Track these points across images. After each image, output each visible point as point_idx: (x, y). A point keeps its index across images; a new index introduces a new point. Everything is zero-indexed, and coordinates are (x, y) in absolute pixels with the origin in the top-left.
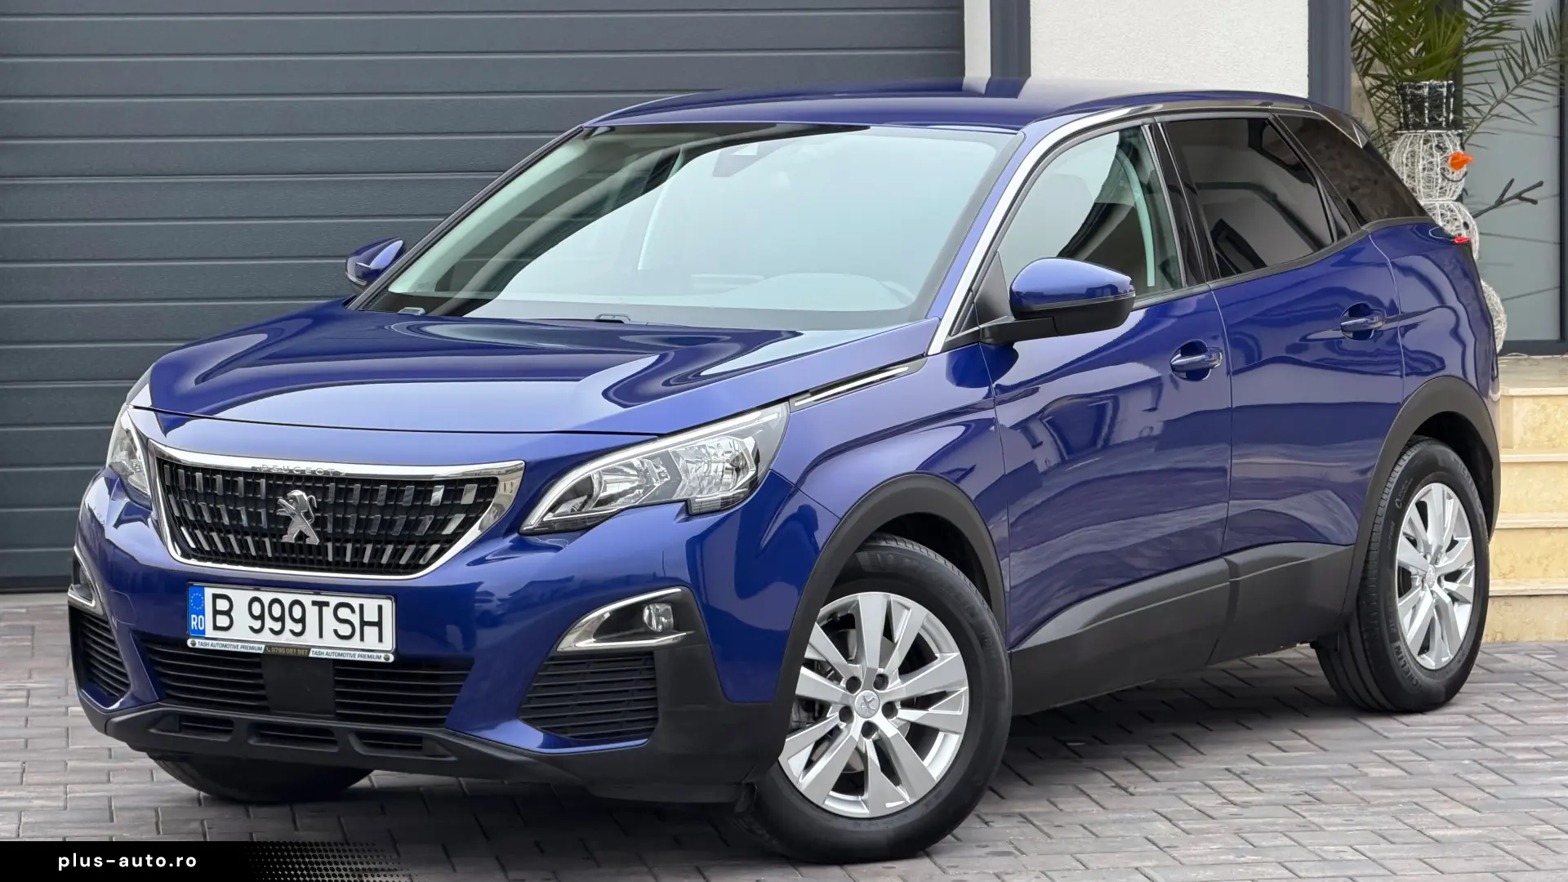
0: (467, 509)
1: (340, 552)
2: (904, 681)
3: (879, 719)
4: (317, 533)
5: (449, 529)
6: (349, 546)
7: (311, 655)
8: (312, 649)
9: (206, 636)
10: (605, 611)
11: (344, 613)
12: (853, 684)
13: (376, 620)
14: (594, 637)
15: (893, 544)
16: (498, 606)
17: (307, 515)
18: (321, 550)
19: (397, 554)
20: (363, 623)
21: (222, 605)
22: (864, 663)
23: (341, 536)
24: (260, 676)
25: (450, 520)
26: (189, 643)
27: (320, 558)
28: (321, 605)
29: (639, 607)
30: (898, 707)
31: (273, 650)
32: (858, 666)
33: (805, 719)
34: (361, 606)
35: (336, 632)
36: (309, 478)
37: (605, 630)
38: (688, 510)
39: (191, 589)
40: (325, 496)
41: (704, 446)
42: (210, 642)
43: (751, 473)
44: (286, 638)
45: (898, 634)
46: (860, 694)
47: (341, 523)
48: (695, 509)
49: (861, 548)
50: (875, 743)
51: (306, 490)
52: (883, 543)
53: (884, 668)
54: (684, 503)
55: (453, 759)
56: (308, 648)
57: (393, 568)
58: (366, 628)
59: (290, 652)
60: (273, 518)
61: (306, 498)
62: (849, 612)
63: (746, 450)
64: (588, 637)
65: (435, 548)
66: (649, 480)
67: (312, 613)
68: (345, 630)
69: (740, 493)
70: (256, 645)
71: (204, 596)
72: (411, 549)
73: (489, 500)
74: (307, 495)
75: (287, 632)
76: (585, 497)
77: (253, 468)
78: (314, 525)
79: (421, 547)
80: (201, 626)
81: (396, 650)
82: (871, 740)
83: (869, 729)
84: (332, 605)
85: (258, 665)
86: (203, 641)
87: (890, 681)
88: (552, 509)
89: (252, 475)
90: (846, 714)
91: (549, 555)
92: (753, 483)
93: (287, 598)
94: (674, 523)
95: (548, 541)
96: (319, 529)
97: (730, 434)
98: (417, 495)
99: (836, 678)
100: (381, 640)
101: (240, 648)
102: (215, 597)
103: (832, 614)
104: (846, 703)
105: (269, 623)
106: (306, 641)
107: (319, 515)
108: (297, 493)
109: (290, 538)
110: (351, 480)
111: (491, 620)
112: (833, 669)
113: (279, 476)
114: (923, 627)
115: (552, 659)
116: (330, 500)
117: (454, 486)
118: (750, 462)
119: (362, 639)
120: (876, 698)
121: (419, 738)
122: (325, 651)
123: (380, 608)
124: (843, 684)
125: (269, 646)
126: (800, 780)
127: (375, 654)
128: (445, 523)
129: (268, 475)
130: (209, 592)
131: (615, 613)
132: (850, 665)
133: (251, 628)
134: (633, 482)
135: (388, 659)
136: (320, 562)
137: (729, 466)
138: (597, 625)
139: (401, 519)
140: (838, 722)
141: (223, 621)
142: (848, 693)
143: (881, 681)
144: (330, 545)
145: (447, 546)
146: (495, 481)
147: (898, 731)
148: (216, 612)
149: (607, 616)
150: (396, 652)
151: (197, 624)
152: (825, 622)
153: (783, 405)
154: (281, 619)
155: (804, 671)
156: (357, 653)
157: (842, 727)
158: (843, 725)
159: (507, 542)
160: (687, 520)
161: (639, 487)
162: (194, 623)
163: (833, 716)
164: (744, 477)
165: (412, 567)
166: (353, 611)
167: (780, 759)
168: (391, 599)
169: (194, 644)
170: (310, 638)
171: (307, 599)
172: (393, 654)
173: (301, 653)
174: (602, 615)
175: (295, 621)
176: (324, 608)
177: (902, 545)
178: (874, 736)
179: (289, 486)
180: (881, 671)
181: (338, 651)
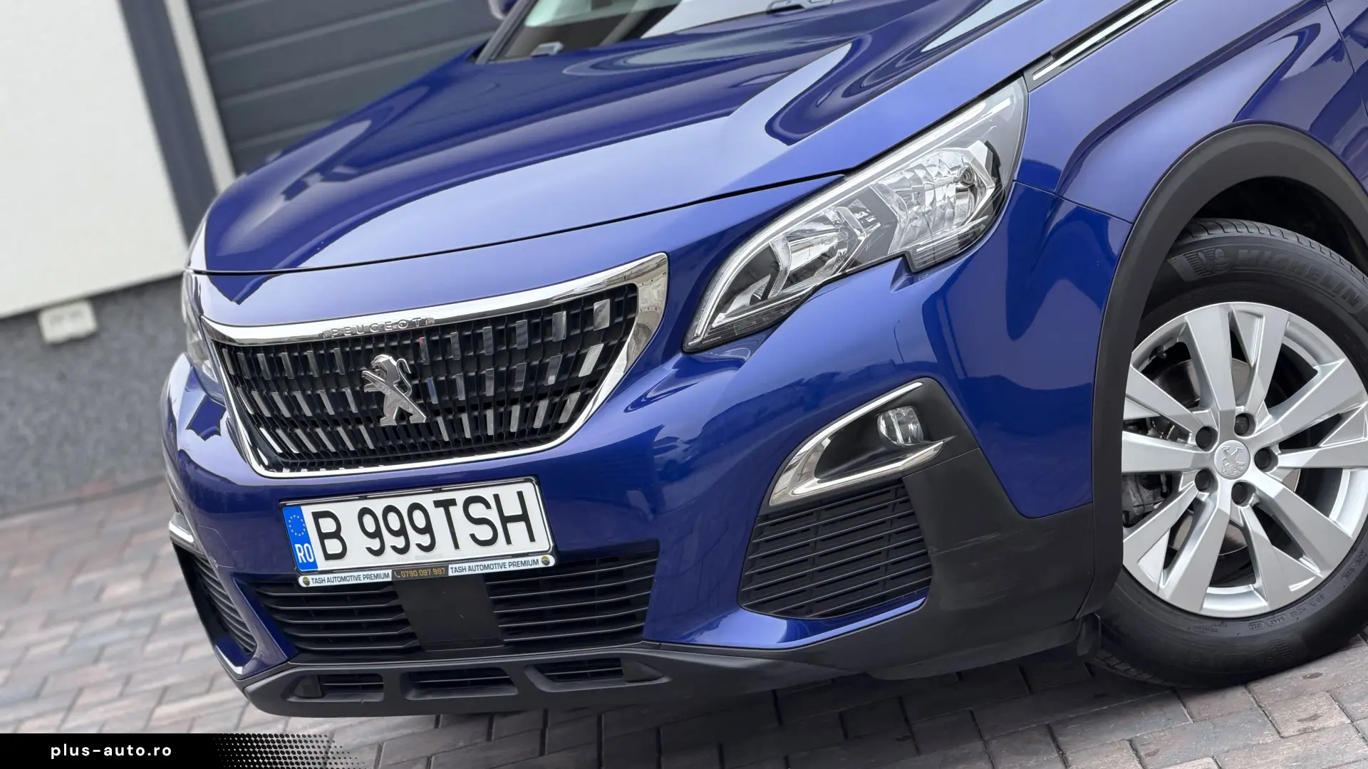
0: (605, 335)
1: (455, 426)
2: (1276, 416)
3: (1253, 476)
4: (420, 406)
5: (586, 369)
6: (465, 417)
7: (451, 574)
8: (450, 566)
9: (319, 569)
10: (823, 437)
11: (477, 510)
12: (1206, 438)
13: (520, 512)
14: (816, 476)
15: (1218, 233)
16: (686, 450)
17: (402, 385)
18: (431, 427)
19: (528, 416)
20: (505, 520)
21: (328, 525)
22: (1213, 405)
23: (451, 405)
24: (399, 609)
25: (585, 355)
26: (301, 580)
27: (433, 438)
28: (446, 505)
29: (871, 418)
30: (1277, 451)
31: (404, 576)
32: (1207, 411)
33: (1151, 499)
34: (497, 497)
35: (473, 536)
36: (392, 336)
37: (829, 462)
38: (908, 268)
39: (285, 511)
40: (417, 356)
41: (921, 167)
42: (325, 576)
43: (990, 192)
44: (415, 556)
45: (1254, 352)
46: (1219, 448)
47: (447, 388)
48: (917, 264)
49: (1174, 251)
50: (1256, 509)
51: (393, 352)
52: (1205, 236)
53: (1244, 404)
54: (900, 259)
55: (664, 680)
56: (445, 565)
57: (528, 436)
58: (510, 526)
59: (424, 573)
60: (361, 397)
61: (395, 363)
62: (1178, 341)
63: (974, 161)
64: (808, 477)
65: (574, 397)
66: (853, 234)
67: (438, 516)
68: (484, 533)
69: (980, 224)
70: (381, 572)
71: (303, 518)
72: (543, 405)
73: (630, 316)
74: (396, 359)
75: (413, 548)
76: (768, 279)
77: (321, 336)
78: (415, 397)
79: (557, 400)
80: (310, 558)
81: (555, 547)
82: (1248, 506)
83: (1241, 492)
84: (460, 503)
85: (393, 595)
86: (317, 577)
87: (1257, 420)
88: (721, 307)
89: (321, 345)
90: (1206, 479)
91: (728, 375)
92: (997, 201)
93: (403, 503)
94: (892, 291)
95: (728, 353)
96: (422, 401)
97: (952, 144)
98: (534, 330)
99: (1180, 435)
100: (532, 539)
101: (362, 578)
102: (317, 516)
103: (1155, 350)
104: (1204, 465)
105: (390, 540)
106: (440, 556)
107: (416, 382)
108: (383, 358)
109: (389, 419)
110: (444, 327)
111: (680, 471)
112: (1171, 423)
113: (355, 340)
114: (1287, 334)
115: (767, 517)
116: (424, 359)
117: (579, 308)
118: (984, 177)
119: (509, 541)
120: (1243, 447)
121: (615, 661)
122: (467, 565)
123: (520, 495)
124: (1191, 441)
125: (397, 569)
126: (1161, 586)
127: (530, 559)
128: (580, 359)
129: (342, 342)
130: (307, 511)
131: (835, 437)
132: (1194, 412)
133: (369, 550)
134: (831, 240)
135: (548, 563)
136: (435, 444)
137: (960, 186)
138: (815, 458)
139: (520, 366)
140: (1196, 493)
141: (333, 546)
142: (1201, 452)
143: (1245, 424)
144: (440, 420)
145: (590, 391)
146: (633, 288)
147: (1283, 486)
148: (323, 536)
149: (827, 442)
150: (556, 551)
151: (305, 555)
152: (1147, 363)
153: (1016, 84)
154: (402, 532)
155: (1128, 437)
156: (507, 561)
157: (1203, 499)
158: (1204, 496)
159: (669, 369)
160: (911, 281)
161: (840, 245)
162: (300, 555)
163: (1188, 490)
164: (981, 200)
165: (553, 429)
166: (488, 506)
167: (1126, 562)
168: (531, 481)
169: (307, 583)
170: (444, 551)
171: (427, 500)
172: (551, 554)
173: (437, 572)
174: (820, 444)
175: (420, 531)
176: (452, 509)
177: (1231, 232)
178: (1252, 500)
179: (370, 350)
180: (1241, 409)
181: (483, 563)
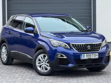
21: (84, 55)
67: (92, 55)
93: (90, 54)
130: (82, 54)
